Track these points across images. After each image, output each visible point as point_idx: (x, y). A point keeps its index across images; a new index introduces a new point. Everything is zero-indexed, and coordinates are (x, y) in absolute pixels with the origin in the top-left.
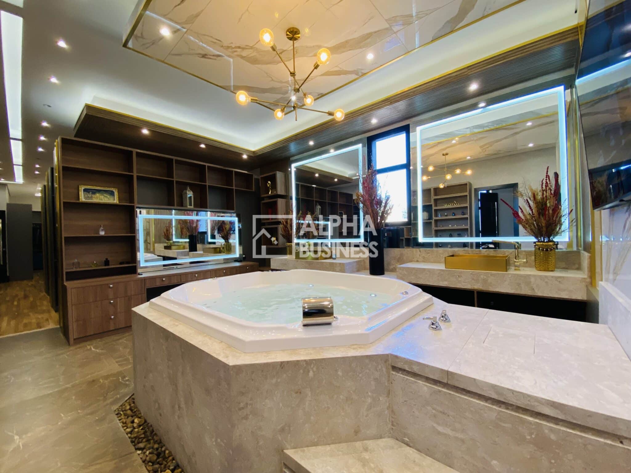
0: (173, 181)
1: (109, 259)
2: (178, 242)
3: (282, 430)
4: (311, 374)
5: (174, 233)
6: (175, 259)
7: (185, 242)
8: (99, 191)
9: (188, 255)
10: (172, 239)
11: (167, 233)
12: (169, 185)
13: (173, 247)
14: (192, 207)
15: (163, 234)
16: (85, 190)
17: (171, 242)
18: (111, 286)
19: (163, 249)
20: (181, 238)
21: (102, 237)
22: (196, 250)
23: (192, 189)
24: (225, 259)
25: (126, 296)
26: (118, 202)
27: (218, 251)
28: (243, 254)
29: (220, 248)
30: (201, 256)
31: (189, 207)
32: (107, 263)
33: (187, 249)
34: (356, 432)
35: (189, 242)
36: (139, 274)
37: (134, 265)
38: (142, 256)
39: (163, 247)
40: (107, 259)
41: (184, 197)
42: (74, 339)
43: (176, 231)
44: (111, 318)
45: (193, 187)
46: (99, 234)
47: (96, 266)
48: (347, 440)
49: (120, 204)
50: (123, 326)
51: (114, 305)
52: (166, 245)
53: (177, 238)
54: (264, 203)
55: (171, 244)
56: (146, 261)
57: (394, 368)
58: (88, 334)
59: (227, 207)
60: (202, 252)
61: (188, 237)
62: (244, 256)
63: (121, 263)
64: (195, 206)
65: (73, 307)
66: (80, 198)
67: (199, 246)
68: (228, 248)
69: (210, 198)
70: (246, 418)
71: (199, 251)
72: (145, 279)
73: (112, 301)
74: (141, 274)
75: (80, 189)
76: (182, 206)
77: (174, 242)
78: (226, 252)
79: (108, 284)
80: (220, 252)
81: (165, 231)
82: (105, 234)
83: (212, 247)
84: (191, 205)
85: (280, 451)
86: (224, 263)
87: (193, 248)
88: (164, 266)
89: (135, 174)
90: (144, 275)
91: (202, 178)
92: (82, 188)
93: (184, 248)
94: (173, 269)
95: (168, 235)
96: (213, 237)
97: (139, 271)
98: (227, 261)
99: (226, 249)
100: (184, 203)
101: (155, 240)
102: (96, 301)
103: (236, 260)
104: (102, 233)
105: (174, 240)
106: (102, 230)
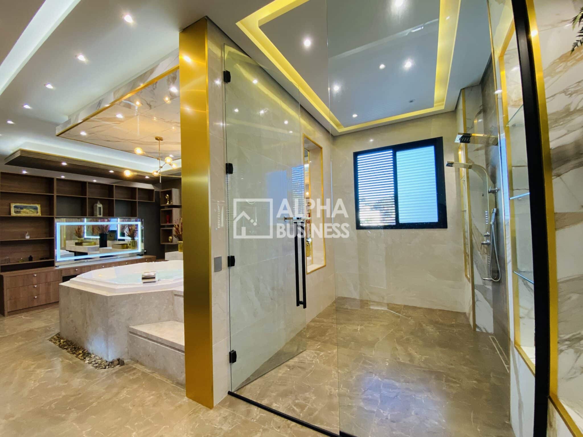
0: (86, 198)
1: (32, 256)
2: (90, 239)
3: (129, 319)
4: (141, 298)
5: (85, 231)
6: (86, 254)
7: (96, 239)
8: (26, 207)
9: (98, 250)
10: (83, 236)
11: (79, 231)
12: (83, 201)
13: (84, 243)
14: (101, 216)
15: (75, 232)
16: (15, 207)
17: (83, 238)
18: (35, 275)
19: (74, 245)
20: (93, 235)
21: (28, 241)
22: (106, 246)
23: (101, 203)
24: (130, 254)
25: (47, 282)
26: (40, 215)
27: (125, 246)
28: (145, 249)
29: (127, 244)
30: (110, 251)
31: (98, 216)
32: (31, 259)
33: (97, 245)
34: (159, 319)
35: (100, 239)
36: (56, 267)
37: (53, 260)
38: (58, 252)
39: (74, 243)
40: (31, 256)
41: (94, 208)
42: (8, 312)
43: (87, 230)
44: (35, 298)
45: (102, 201)
46: (25, 238)
47: (22, 262)
48: (156, 322)
49: (42, 216)
50: (45, 303)
51: (38, 289)
52: (77, 241)
53: (88, 235)
54: (162, 211)
55: (82, 240)
56: (62, 256)
57: (176, 295)
58: (18, 308)
59: (131, 214)
60: (111, 248)
61: (99, 235)
62: (145, 251)
63: (41, 259)
64: (104, 215)
65: (8, 290)
66: (12, 212)
67: (109, 242)
68: (134, 245)
69: (116, 208)
70: (114, 315)
71: (109, 247)
72: (61, 270)
73: (36, 286)
74: (57, 266)
75: (11, 206)
76: (93, 215)
77: (85, 239)
78: (131, 248)
79: (33, 274)
80: (127, 248)
81: (77, 229)
82: (30, 238)
83: (120, 243)
84: (100, 214)
85: (128, 327)
86: (130, 256)
87: (103, 244)
88: (76, 260)
89: (55, 194)
90: (60, 267)
91: (111, 194)
92: (13, 205)
93: (95, 244)
94: (84, 262)
95: (79, 233)
96: (123, 234)
97: (56, 264)
98: (132, 255)
99: (132, 245)
100: (95, 212)
101: (66, 238)
102: (24, 286)
103: (139, 254)
104: (28, 237)
105: (86, 236)
106: (28, 235)
